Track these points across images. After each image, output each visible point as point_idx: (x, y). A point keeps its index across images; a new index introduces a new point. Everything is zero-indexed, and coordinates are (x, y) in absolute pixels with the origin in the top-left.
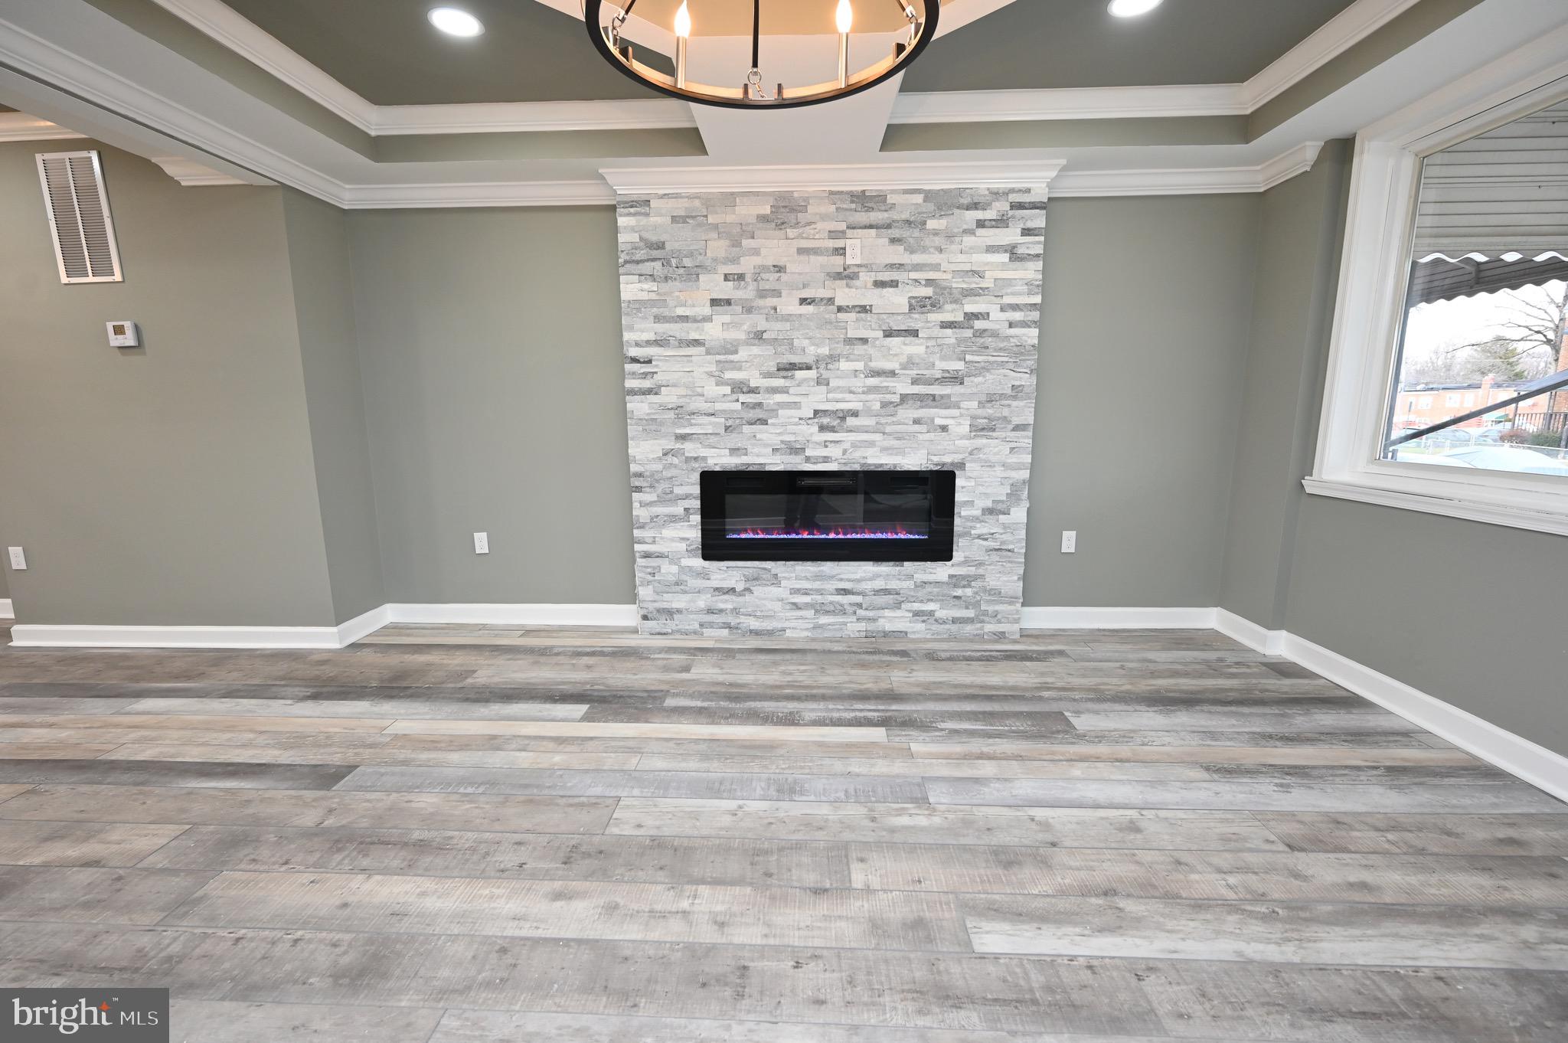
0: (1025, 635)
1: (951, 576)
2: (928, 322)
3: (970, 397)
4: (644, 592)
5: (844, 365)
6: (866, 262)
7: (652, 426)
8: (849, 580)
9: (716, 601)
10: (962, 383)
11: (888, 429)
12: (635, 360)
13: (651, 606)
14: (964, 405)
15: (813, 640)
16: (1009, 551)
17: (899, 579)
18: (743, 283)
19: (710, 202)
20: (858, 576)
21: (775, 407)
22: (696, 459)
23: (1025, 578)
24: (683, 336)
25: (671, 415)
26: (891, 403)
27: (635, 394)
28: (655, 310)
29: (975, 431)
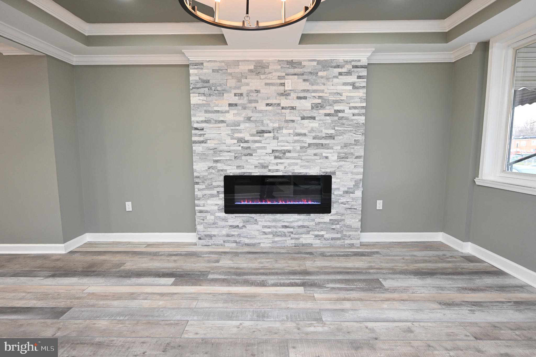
0: (362, 245)
1: (330, 220)
2: (319, 113)
3: (337, 145)
4: (199, 228)
5: (285, 131)
6: (293, 89)
7: (203, 157)
8: (287, 222)
9: (231, 231)
10: (334, 139)
11: (303, 158)
12: (196, 129)
13: (203, 234)
14: (335, 148)
15: (272, 248)
16: (355, 209)
17: (309, 221)
18: (242, 97)
19: (229, 64)
20: (291, 220)
21: (255, 149)
22: (222, 170)
23: (361, 220)
24: (217, 119)
25: (212, 152)
26: (305, 147)
27: (197, 143)
28: (205, 108)
29: (340, 159)
